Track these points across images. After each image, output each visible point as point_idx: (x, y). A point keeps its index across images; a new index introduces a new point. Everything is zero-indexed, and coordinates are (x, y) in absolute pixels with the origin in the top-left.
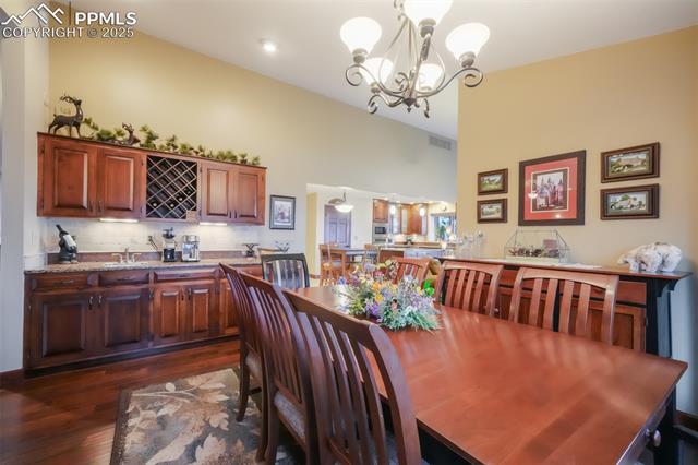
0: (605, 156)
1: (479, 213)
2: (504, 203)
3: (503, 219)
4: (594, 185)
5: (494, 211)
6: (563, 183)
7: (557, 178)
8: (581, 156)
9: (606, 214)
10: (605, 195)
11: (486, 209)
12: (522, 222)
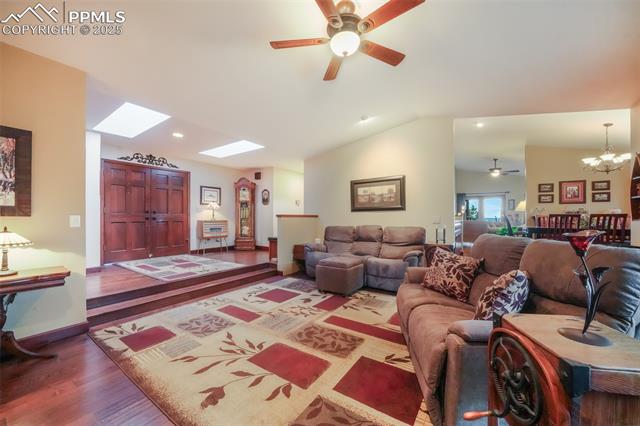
0: (593, 183)
1: (540, 199)
2: (552, 196)
3: (552, 201)
4: (589, 192)
5: (548, 199)
6: (578, 190)
7: (575, 188)
8: (584, 182)
9: (594, 200)
10: (594, 195)
11: (543, 198)
12: (561, 202)
